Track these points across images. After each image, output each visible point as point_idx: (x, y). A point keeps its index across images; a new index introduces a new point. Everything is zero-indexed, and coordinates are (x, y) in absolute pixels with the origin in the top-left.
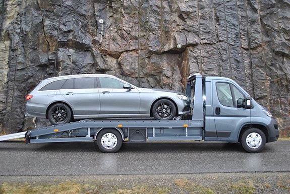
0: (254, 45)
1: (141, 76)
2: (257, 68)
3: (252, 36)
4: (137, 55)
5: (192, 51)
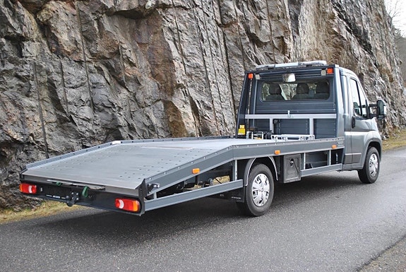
0: (227, 20)
1: (87, 59)
2: (234, 58)
3: (224, 5)
4: (75, 12)
5: (164, 17)
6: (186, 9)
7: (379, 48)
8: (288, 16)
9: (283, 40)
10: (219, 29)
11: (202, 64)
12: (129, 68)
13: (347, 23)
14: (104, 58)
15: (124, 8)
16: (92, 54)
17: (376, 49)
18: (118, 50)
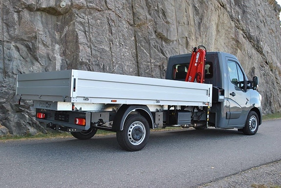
6: (99, 11)
7: (270, 51)
8: (192, 23)
9: (187, 40)
10: (130, 27)
11: (108, 49)
12: (43, 48)
13: (244, 32)
14: (22, 40)
15: (44, 6)
16: (10, 36)
17: (268, 52)
18: (36, 36)
